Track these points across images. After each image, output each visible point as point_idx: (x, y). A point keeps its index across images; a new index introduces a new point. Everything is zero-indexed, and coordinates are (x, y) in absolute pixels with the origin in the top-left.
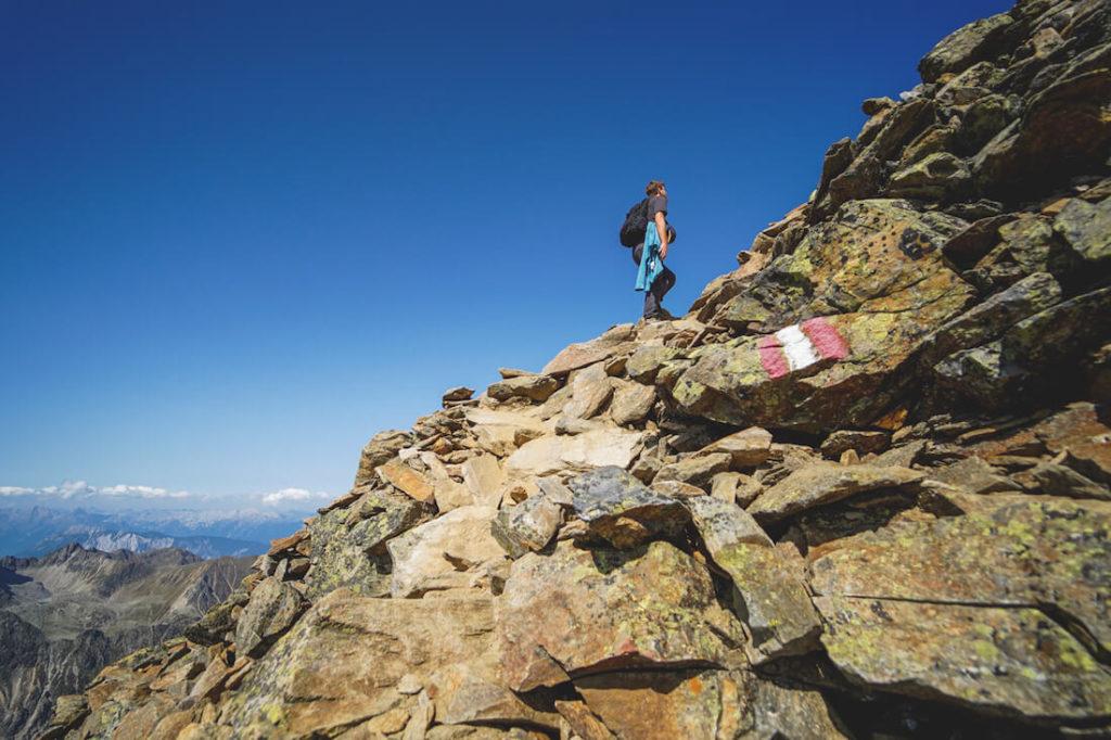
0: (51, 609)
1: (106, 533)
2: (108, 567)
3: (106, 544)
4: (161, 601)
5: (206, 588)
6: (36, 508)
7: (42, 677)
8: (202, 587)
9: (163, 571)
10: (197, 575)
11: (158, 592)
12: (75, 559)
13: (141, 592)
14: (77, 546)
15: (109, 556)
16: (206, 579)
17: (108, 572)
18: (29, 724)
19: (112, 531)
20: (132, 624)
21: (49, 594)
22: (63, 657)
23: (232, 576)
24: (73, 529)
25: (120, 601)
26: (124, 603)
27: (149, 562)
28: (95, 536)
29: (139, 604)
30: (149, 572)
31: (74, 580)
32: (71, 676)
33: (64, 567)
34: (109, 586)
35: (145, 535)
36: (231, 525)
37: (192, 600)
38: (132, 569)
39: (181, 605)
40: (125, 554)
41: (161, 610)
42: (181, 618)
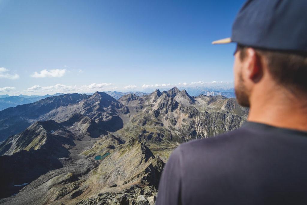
0: (200, 106)
1: (208, 91)
2: (208, 99)
3: (208, 94)
4: (219, 107)
5: (228, 105)
6: (196, 87)
7: (200, 118)
8: (227, 105)
9: (218, 100)
10: (226, 101)
11: (218, 105)
12: (202, 97)
13: (214, 104)
14: (202, 95)
15: (208, 97)
16: (228, 103)
17: (208, 100)
18: (199, 126)
19: (210, 91)
20: (214, 111)
21: (199, 103)
22: (202, 115)
23: (234, 103)
24: (203, 91)
25: (211, 106)
26: (212, 106)
27: (216, 98)
28: (207, 92)
29: (214, 107)
30: (216, 100)
31: (203, 101)
32: (204, 119)
33: (201, 98)
34: (209, 103)
35: (216, 92)
37: (225, 107)
38: (212, 100)
39: (223, 108)
40: (211, 96)
41: (219, 109)
42: (223, 111)
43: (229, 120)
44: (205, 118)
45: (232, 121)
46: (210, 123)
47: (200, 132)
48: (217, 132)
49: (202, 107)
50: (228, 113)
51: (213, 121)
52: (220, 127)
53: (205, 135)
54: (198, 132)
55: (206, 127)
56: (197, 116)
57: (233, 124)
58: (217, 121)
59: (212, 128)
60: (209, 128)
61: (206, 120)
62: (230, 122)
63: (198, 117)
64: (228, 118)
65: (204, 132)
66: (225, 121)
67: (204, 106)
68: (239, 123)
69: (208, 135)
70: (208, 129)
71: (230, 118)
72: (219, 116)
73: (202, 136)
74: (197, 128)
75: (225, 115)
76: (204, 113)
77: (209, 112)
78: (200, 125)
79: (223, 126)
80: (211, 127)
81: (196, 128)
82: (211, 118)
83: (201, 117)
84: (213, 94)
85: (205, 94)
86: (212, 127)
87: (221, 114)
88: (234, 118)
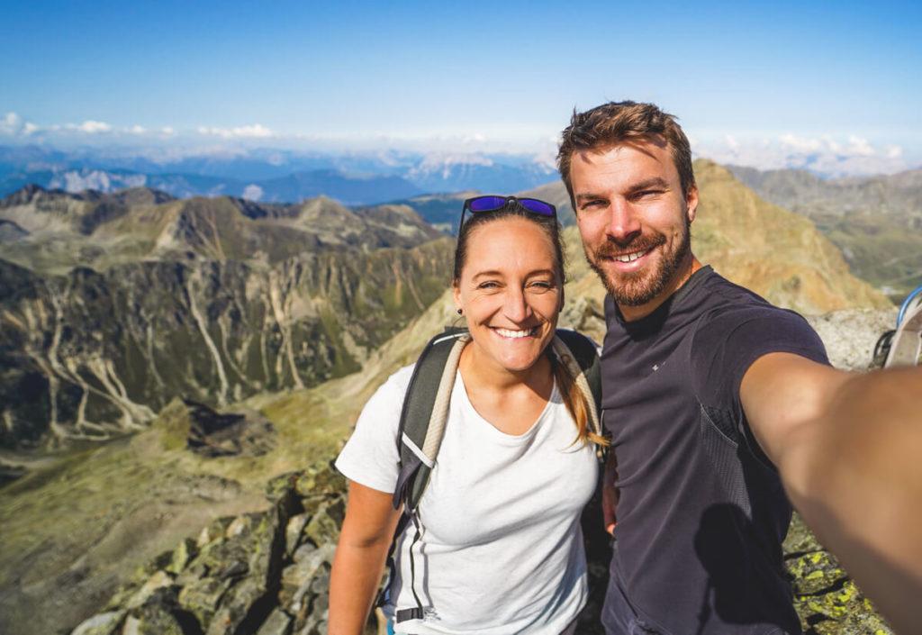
0: (36, 247)
2: (79, 207)
3: (75, 184)
4: (144, 237)
5: (187, 228)
7: (49, 307)
8: (182, 225)
9: (138, 210)
10: (174, 212)
11: (139, 229)
12: (40, 200)
13: (121, 229)
14: (36, 187)
15: (77, 197)
16: (183, 217)
17: (81, 213)
18: (56, 343)
20: (123, 259)
21: (27, 233)
22: (62, 290)
23: (209, 213)
24: (34, 166)
25: (105, 238)
26: (108, 239)
27: (122, 202)
28: (61, 173)
29: (124, 242)
30: (123, 211)
31: (49, 221)
32: (77, 306)
33: (31, 207)
34: (88, 225)
35: (115, 172)
36: (201, 162)
37: (177, 236)
38: (101, 210)
39: (166, 241)
40: (93, 195)
41: (148, 246)
42: (170, 253)
43: (204, 284)
44: (80, 301)
45: (216, 285)
46: (118, 315)
47: (68, 372)
48: (160, 345)
49: (49, 250)
50: (191, 256)
51: (131, 303)
52: (171, 319)
53: (102, 376)
54: (56, 375)
55: (99, 336)
56: (26, 302)
57: (221, 294)
58: (152, 299)
59: (131, 337)
60: (116, 338)
61: (92, 309)
62: (210, 292)
63: (39, 303)
64: (196, 275)
65: (91, 364)
66: (186, 291)
67: (60, 245)
68: (242, 288)
69: (118, 370)
70: (112, 347)
71: (203, 274)
72: (154, 276)
73: (85, 386)
74: (45, 356)
75: (180, 271)
76: (71, 280)
77: (98, 266)
78: (57, 338)
79: (183, 312)
80: (126, 332)
81: (41, 362)
82: (115, 295)
83: (55, 301)
84: (102, 182)
85: (55, 184)
86: (132, 330)
87: (164, 266)
88: (222, 271)
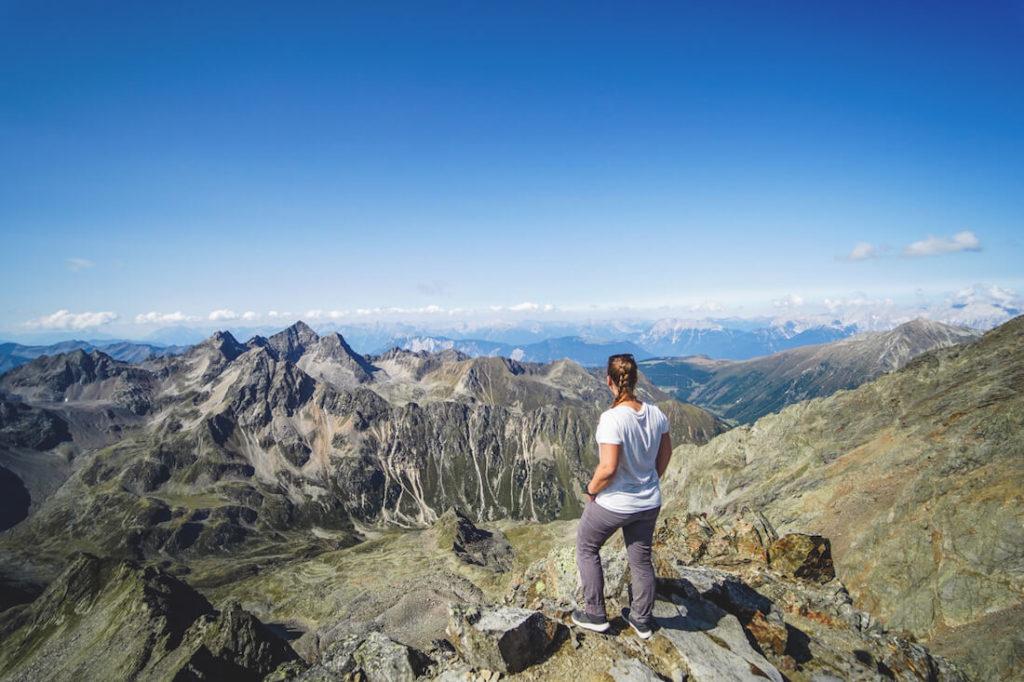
0: (392, 387)
1: (416, 338)
2: (416, 362)
3: (417, 347)
4: (448, 385)
5: (473, 380)
6: (378, 322)
7: (393, 427)
8: (471, 377)
9: (447, 365)
10: (467, 366)
11: (446, 379)
12: (398, 356)
13: (436, 378)
14: (397, 349)
15: (417, 355)
16: (472, 371)
17: (417, 366)
18: (393, 452)
19: (419, 337)
20: (435, 399)
21: (390, 378)
22: (401, 417)
23: (488, 369)
24: (399, 336)
26: (428, 384)
27: (439, 359)
28: (410, 339)
29: (436, 387)
30: (439, 366)
31: (401, 370)
32: (407, 429)
33: (394, 361)
34: (419, 374)
35: (437, 339)
36: (487, 331)
37: (466, 386)
38: (429, 364)
39: (460, 388)
40: (425, 353)
41: (449, 391)
42: (461, 397)
43: (479, 422)
44: (409, 426)
45: (486, 425)
46: (427, 437)
47: (395, 473)
48: (447, 465)
49: (398, 389)
50: (473, 400)
51: (435, 431)
52: (456, 446)
53: (412, 481)
54: (389, 475)
55: (414, 452)
56: (382, 422)
57: (489, 432)
58: (447, 430)
59: (432, 455)
60: (423, 454)
61: (414, 432)
62: (482, 429)
63: (388, 423)
64: (475, 416)
65: (408, 471)
66: (467, 426)
67: (403, 387)
68: (503, 428)
69: (421, 478)
70: (420, 460)
71: (479, 415)
72: (450, 413)
73: (403, 485)
74: (386, 460)
75: (466, 409)
76: (405, 409)
77: (421, 403)
78: (394, 449)
79: (464, 441)
80: (429, 451)
81: (383, 463)
82: (427, 424)
83: (396, 424)
84: (429, 346)
85: (407, 347)
86: (433, 451)
87: (457, 406)
88: (491, 414)
